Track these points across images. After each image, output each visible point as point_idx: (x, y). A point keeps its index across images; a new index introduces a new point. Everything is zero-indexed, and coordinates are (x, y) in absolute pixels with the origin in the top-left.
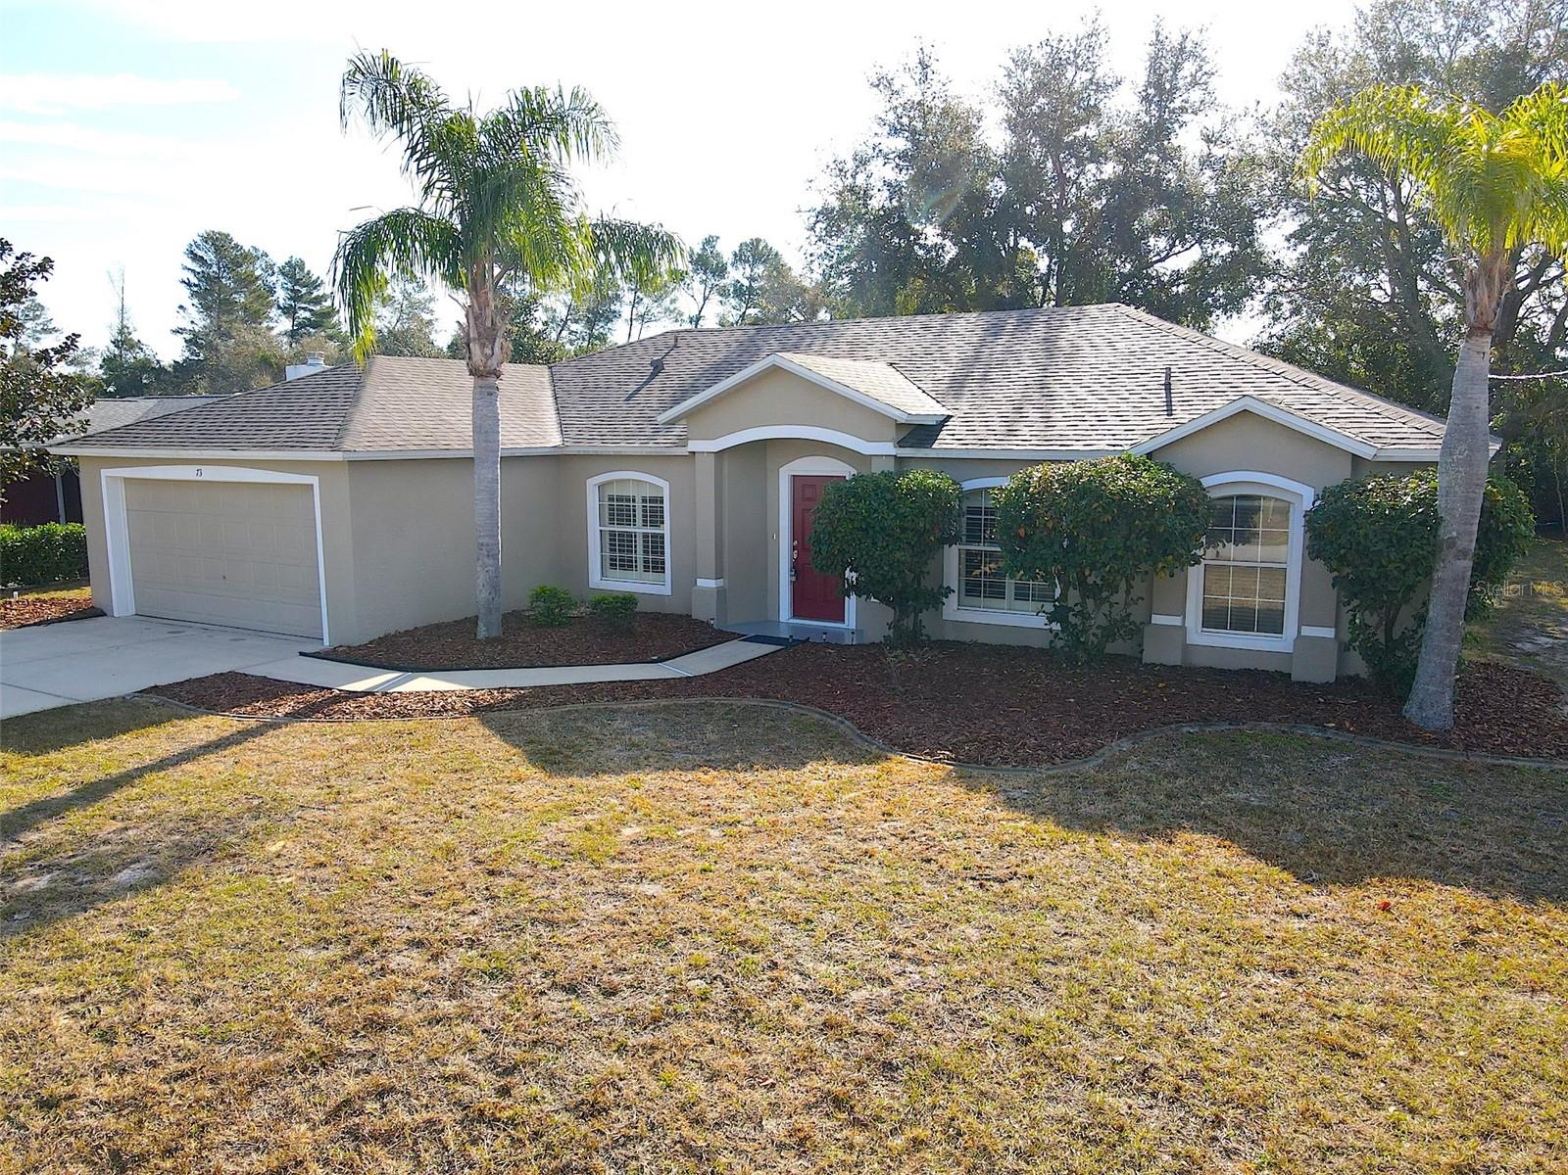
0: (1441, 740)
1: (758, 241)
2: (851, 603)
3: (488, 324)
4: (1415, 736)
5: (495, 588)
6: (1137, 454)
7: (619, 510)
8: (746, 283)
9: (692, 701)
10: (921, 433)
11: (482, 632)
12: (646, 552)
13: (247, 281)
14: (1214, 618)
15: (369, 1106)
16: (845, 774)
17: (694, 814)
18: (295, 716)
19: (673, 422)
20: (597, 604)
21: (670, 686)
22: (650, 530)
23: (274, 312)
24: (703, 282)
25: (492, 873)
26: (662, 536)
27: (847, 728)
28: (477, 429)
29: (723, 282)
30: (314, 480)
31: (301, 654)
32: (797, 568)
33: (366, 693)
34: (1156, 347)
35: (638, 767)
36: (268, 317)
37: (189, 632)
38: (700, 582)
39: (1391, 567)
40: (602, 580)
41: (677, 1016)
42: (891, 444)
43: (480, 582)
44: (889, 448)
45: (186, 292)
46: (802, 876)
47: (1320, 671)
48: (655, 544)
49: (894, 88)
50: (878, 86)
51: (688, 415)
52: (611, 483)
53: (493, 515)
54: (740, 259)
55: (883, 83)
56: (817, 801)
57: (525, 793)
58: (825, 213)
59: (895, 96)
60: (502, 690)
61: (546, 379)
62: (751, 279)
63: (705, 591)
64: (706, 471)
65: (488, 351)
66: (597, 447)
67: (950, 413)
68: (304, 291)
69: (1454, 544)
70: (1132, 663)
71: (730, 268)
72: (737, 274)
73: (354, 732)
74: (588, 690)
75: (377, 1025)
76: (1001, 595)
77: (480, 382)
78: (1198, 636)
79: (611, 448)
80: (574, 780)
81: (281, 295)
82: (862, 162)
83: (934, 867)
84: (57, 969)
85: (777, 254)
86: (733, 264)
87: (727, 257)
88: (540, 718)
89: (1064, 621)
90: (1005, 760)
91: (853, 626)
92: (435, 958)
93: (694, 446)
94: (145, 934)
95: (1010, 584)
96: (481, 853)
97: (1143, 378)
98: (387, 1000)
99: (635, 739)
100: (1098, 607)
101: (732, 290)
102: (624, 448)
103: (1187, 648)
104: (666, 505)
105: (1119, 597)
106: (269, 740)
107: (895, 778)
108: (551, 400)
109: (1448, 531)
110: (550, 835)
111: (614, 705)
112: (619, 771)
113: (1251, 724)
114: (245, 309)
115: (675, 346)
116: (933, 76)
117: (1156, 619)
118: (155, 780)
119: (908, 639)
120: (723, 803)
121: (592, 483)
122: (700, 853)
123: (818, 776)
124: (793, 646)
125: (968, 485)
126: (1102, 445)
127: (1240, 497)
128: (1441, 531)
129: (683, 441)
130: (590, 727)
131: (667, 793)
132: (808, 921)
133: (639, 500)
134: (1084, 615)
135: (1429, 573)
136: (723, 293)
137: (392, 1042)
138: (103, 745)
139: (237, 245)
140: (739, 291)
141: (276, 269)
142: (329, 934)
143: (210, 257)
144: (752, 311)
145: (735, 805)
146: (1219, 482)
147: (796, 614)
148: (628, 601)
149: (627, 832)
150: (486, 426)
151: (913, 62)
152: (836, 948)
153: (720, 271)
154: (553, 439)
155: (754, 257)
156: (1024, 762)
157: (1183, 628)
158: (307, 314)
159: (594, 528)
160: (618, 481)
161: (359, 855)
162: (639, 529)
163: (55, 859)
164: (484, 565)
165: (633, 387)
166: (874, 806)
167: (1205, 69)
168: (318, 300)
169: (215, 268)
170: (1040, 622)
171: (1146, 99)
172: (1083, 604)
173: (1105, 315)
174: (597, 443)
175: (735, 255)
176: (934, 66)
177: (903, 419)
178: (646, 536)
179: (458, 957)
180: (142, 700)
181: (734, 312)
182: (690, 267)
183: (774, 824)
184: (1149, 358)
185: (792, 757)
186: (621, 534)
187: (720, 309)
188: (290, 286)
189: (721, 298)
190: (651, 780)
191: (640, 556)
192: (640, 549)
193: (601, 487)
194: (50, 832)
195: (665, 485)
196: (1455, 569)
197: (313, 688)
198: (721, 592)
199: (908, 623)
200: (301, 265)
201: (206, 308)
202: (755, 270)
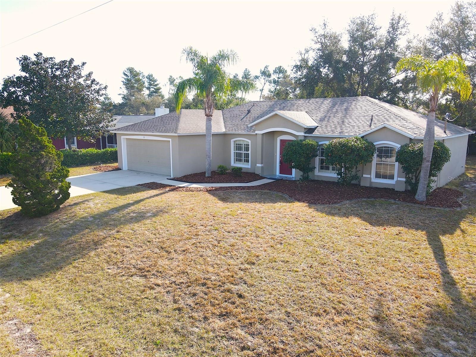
0: (421, 203)
1: (281, 67)
2: (294, 170)
3: (210, 104)
4: (415, 202)
5: (210, 165)
6: (359, 136)
7: (238, 147)
8: (277, 79)
9: (254, 190)
10: (310, 130)
11: (207, 175)
12: (245, 158)
13: (138, 81)
14: (378, 176)
15: (198, 244)
16: (284, 204)
17: (252, 209)
18: (170, 191)
19: (252, 127)
20: (233, 169)
21: (249, 188)
22: (246, 152)
23: (145, 89)
24: (264, 79)
25: (214, 216)
26: (249, 154)
27: (287, 197)
28: (207, 128)
29: (270, 79)
30: (170, 140)
31: (167, 179)
32: (281, 162)
33: (183, 187)
34: (372, 109)
35: (241, 202)
36: (143, 91)
37: (141, 174)
38: (258, 165)
39: (412, 164)
40: (234, 164)
41: (247, 236)
42: (303, 133)
43: (207, 164)
44: (302, 134)
45: (122, 83)
46: (272, 219)
47: (401, 188)
48: (247, 155)
49: (316, 31)
50: (311, 30)
51: (256, 125)
52: (237, 140)
53: (210, 148)
54: (275, 72)
55: (313, 30)
56: (277, 209)
57: (219, 205)
58: (296, 66)
59: (316, 33)
60: (212, 187)
61: (221, 114)
62: (279, 78)
63: (258, 167)
64: (259, 139)
65: (210, 111)
66: (234, 132)
67: (318, 125)
68: (152, 83)
69: (426, 159)
70: (358, 186)
71: (272, 75)
72: (274, 77)
73: (183, 193)
74: (231, 188)
75: (197, 235)
76: (329, 169)
77: (208, 118)
78: (374, 180)
79: (237, 132)
80: (228, 203)
81: (146, 84)
82: (307, 51)
83: (298, 219)
84: (143, 226)
85: (286, 71)
86: (273, 74)
87: (271, 72)
88: (221, 193)
89: (341, 175)
90: (319, 203)
91: (294, 176)
92: (205, 227)
93: (257, 132)
94: (156, 222)
95: (331, 167)
96: (211, 214)
97: (367, 117)
98: (198, 232)
99: (241, 197)
100: (349, 172)
101: (272, 81)
102: (240, 132)
103: (371, 183)
104: (250, 146)
105: (354, 170)
106: (166, 194)
107: (294, 205)
108: (222, 120)
109: (425, 156)
110: (224, 211)
111: (236, 191)
112: (237, 202)
113: (379, 199)
114: (137, 88)
115: (254, 106)
116: (327, 27)
117: (364, 176)
118: (148, 200)
119: (305, 179)
120: (258, 208)
121: (232, 141)
122: (252, 215)
123: (278, 205)
124: (277, 180)
125: (320, 143)
126: (352, 134)
127: (384, 147)
128: (423, 156)
129: (254, 131)
130: (231, 194)
131: (247, 206)
132: (271, 225)
133: (243, 145)
134: (345, 174)
135: (421, 165)
136: (270, 82)
137: (200, 237)
138: (135, 194)
139: (135, 71)
140: (275, 82)
141: (145, 77)
142: (187, 223)
143: (129, 74)
144: (278, 87)
145: (260, 208)
146: (378, 143)
147: (280, 173)
148: (240, 169)
149: (239, 212)
150: (209, 127)
151: (322, 24)
152: (276, 229)
153: (269, 76)
154: (223, 130)
155: (279, 71)
156: (323, 204)
157: (370, 178)
158: (153, 89)
159: (232, 151)
160: (238, 140)
161: (189, 213)
162: (243, 152)
163: (136, 211)
164: (208, 160)
165: (243, 117)
166: (288, 210)
167: (407, 23)
168: (156, 85)
169: (130, 77)
170: (335, 176)
171: (389, 32)
172: (346, 171)
173: (362, 99)
174: (234, 131)
175: (274, 71)
176: (328, 24)
177: (306, 127)
178: (245, 153)
179: (210, 227)
180: (138, 187)
181: (273, 88)
182: (261, 74)
183: (268, 212)
184: (370, 112)
185: (274, 201)
186: (239, 153)
187: (269, 87)
188: (149, 81)
189: (269, 84)
190: (244, 204)
191: (243, 158)
192: (243, 157)
193: (234, 141)
194: (132, 208)
195: (250, 141)
196: (426, 165)
197: (172, 186)
198: (262, 167)
199: (306, 175)
200: (152, 76)
201: (127, 88)
202: (280, 75)
